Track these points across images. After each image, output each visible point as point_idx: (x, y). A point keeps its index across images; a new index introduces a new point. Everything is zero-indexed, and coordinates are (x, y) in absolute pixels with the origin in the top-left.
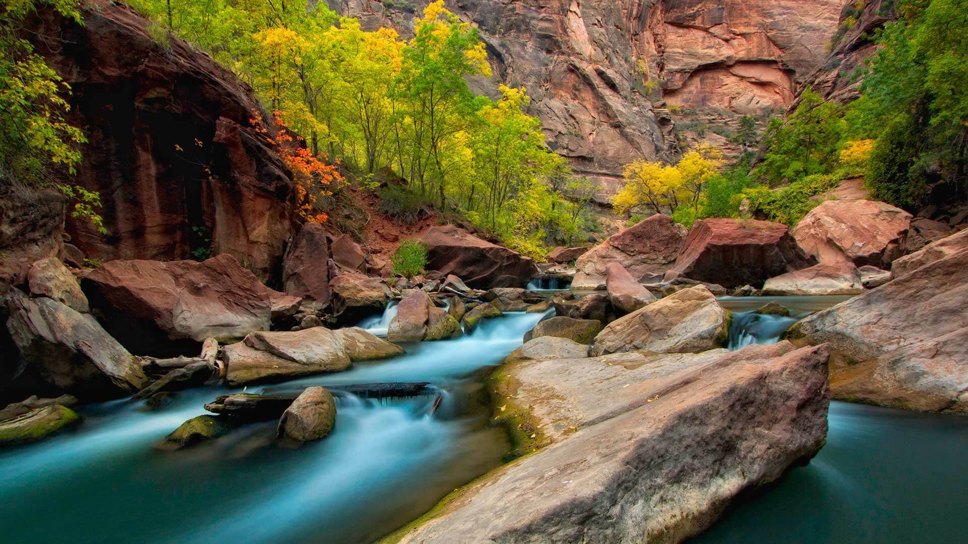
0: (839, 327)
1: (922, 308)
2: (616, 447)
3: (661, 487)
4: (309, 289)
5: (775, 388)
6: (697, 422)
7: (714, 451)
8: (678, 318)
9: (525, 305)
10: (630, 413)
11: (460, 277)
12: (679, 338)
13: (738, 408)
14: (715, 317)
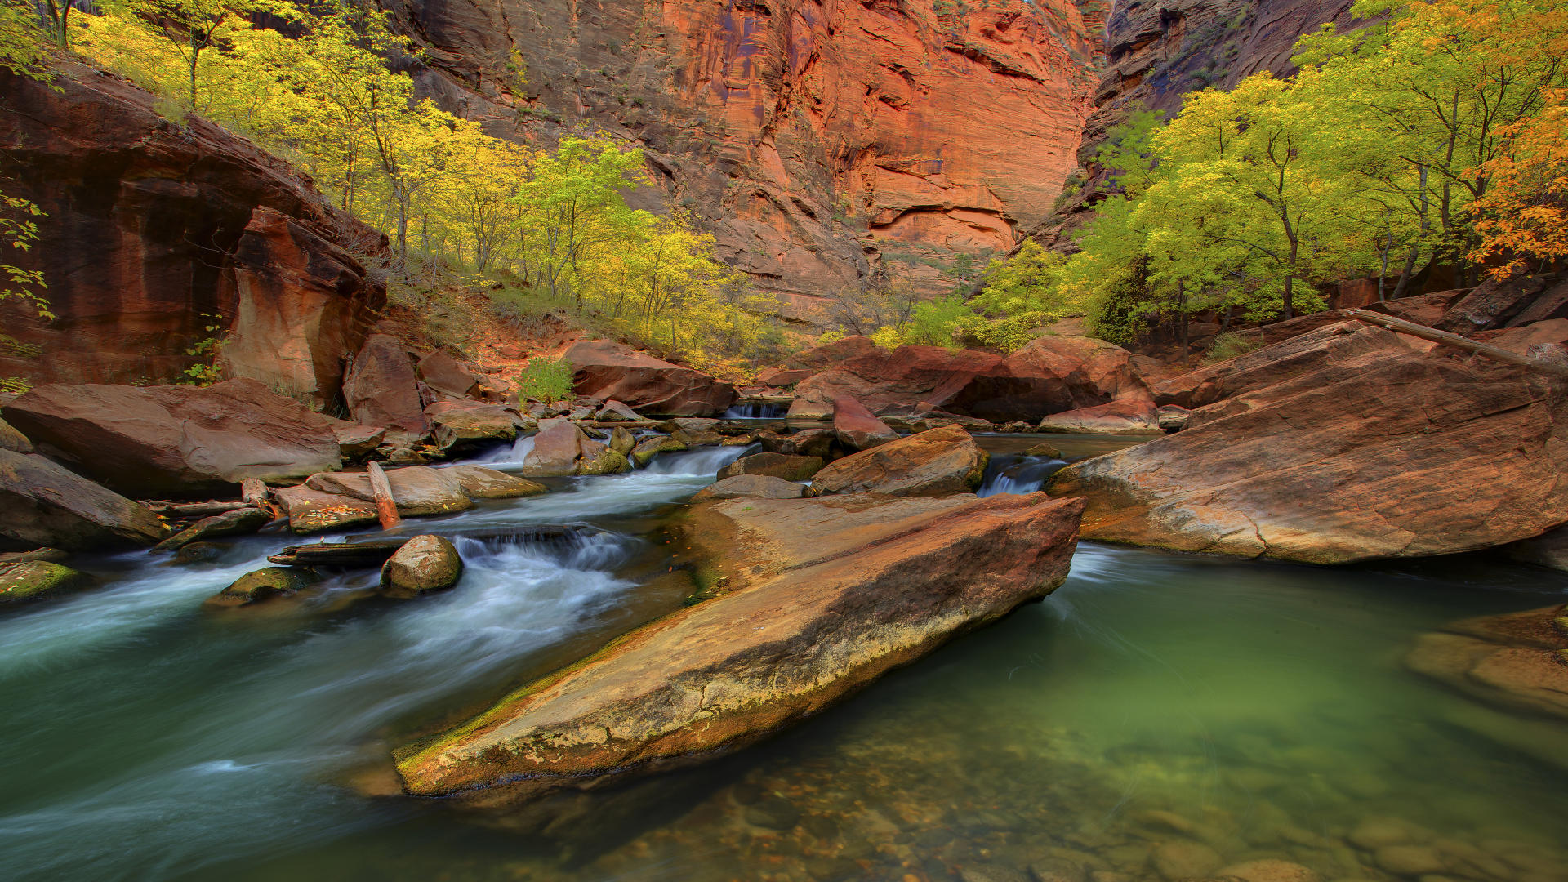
0: (1113, 474)
1: (1209, 458)
2: (819, 596)
3: (869, 627)
4: (394, 417)
5: (1016, 538)
6: (919, 571)
7: (935, 595)
8: (922, 459)
9: (720, 437)
10: (843, 559)
11: (625, 403)
12: (921, 479)
13: (969, 557)
14: (969, 459)
